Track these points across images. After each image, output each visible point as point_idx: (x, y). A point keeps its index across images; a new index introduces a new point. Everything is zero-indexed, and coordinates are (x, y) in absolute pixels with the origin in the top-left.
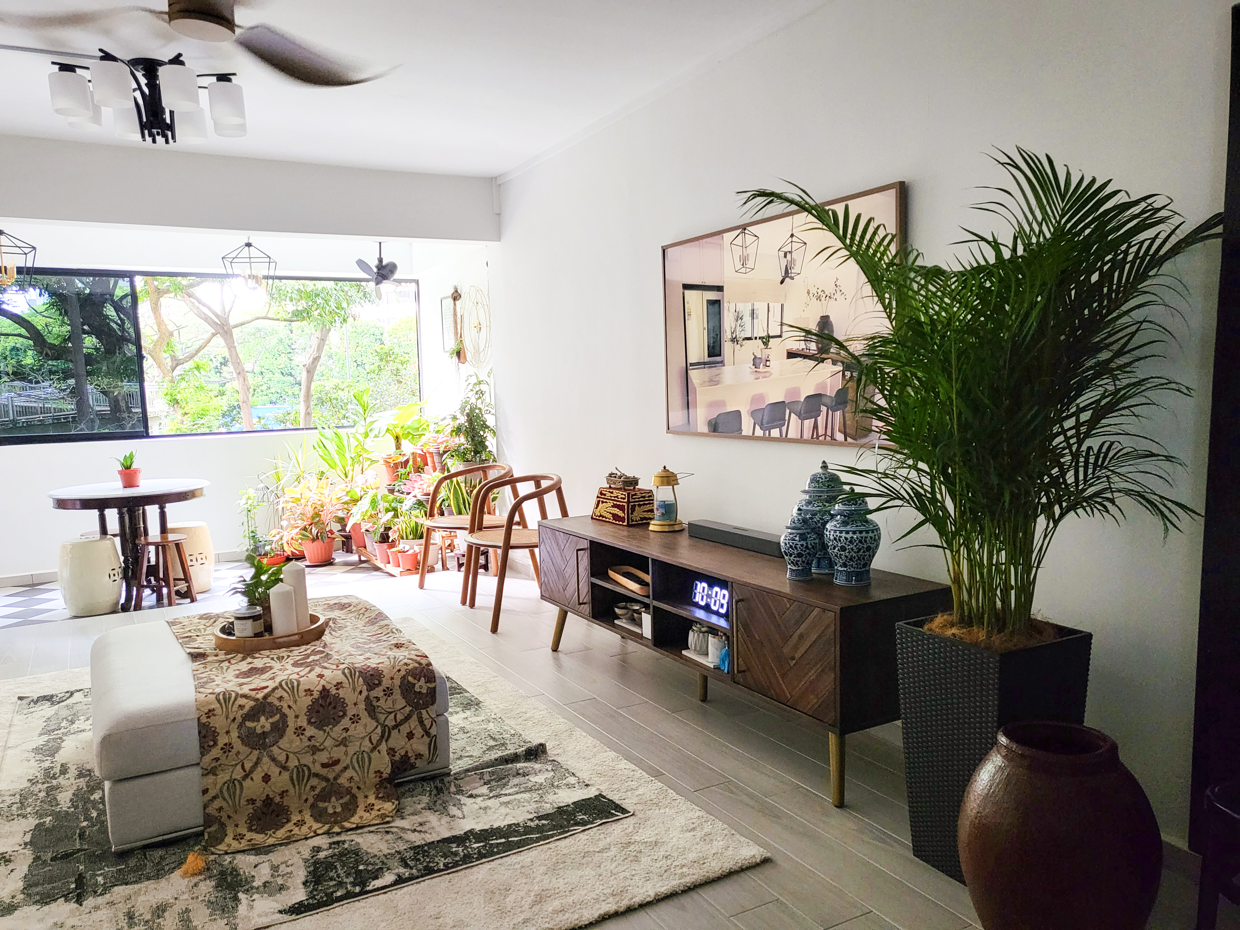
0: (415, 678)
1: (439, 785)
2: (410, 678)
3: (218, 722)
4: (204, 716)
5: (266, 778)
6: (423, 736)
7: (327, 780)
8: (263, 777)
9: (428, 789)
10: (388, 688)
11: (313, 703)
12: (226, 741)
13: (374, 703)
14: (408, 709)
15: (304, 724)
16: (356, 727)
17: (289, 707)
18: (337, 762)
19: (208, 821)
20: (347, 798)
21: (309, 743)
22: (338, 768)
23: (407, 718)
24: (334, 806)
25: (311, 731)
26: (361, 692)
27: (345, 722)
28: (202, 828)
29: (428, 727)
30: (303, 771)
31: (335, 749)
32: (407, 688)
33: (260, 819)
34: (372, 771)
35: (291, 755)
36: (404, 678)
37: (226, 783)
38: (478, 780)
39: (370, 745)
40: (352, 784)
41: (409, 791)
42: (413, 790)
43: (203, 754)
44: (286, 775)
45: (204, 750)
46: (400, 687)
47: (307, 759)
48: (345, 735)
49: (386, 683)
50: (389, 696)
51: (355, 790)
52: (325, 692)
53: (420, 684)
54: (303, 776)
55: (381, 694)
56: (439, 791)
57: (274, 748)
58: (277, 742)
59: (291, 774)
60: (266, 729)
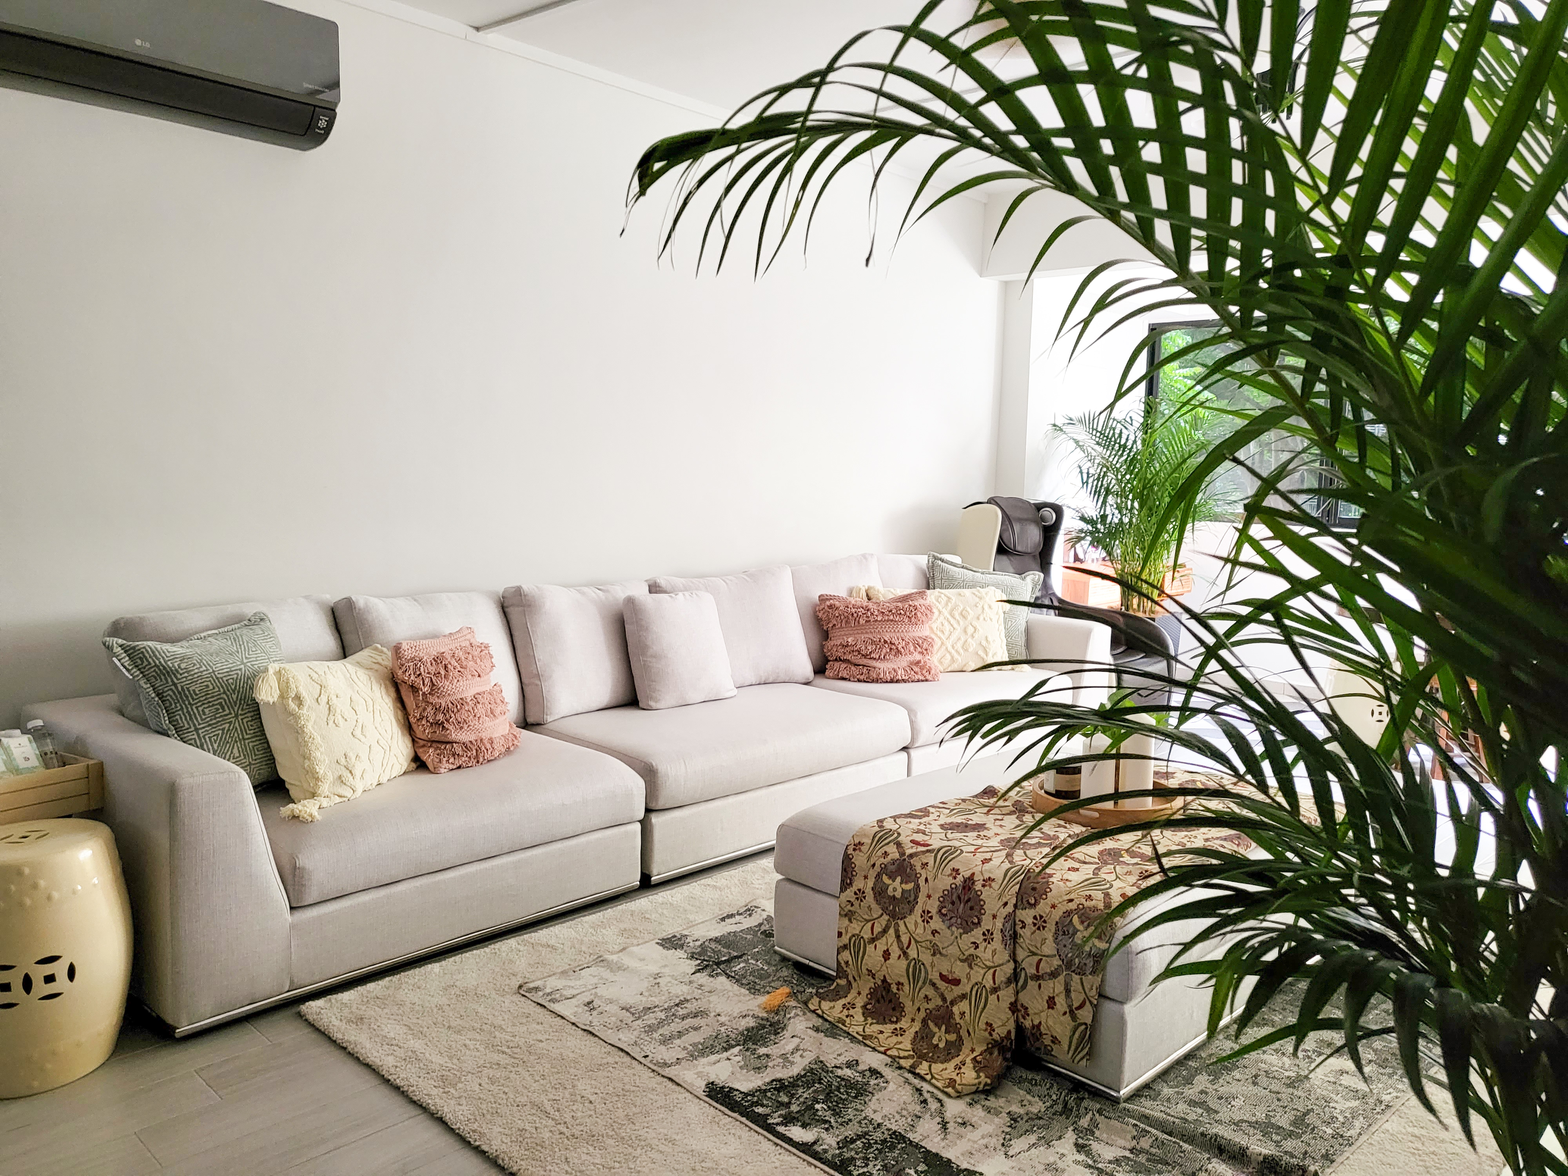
0: (1082, 922)
1: (1071, 1103)
2: (1076, 919)
3: (860, 860)
4: (852, 847)
5: (886, 955)
6: (1065, 1013)
7: (944, 999)
8: (884, 952)
9: (1054, 1097)
10: (1041, 917)
11: (952, 889)
12: (861, 886)
13: (1018, 928)
14: (1056, 962)
15: (934, 911)
16: (986, 948)
17: (926, 880)
18: (957, 982)
19: (841, 972)
20: (952, 1037)
21: (930, 937)
22: (958, 991)
23: (1054, 975)
24: (941, 1037)
25: (936, 923)
26: (1006, 904)
27: (977, 934)
28: (835, 974)
29: (1076, 1004)
30: (920, 970)
31: (958, 963)
32: (1064, 929)
33: (878, 1001)
34: (983, 1020)
35: (913, 941)
36: (1068, 913)
37: (854, 936)
38: (1129, 1137)
39: (991, 982)
40: (962, 1022)
41: (1030, 1082)
42: (1036, 1084)
43: (842, 891)
44: (904, 963)
45: (844, 886)
46: (1057, 923)
47: (926, 957)
48: (972, 951)
49: (1043, 908)
50: (1039, 929)
51: (963, 1033)
52: (970, 881)
53: (1086, 933)
54: (919, 977)
55: (1029, 921)
56: (1066, 1111)
57: (901, 923)
58: (905, 917)
59: (909, 965)
60: (898, 894)
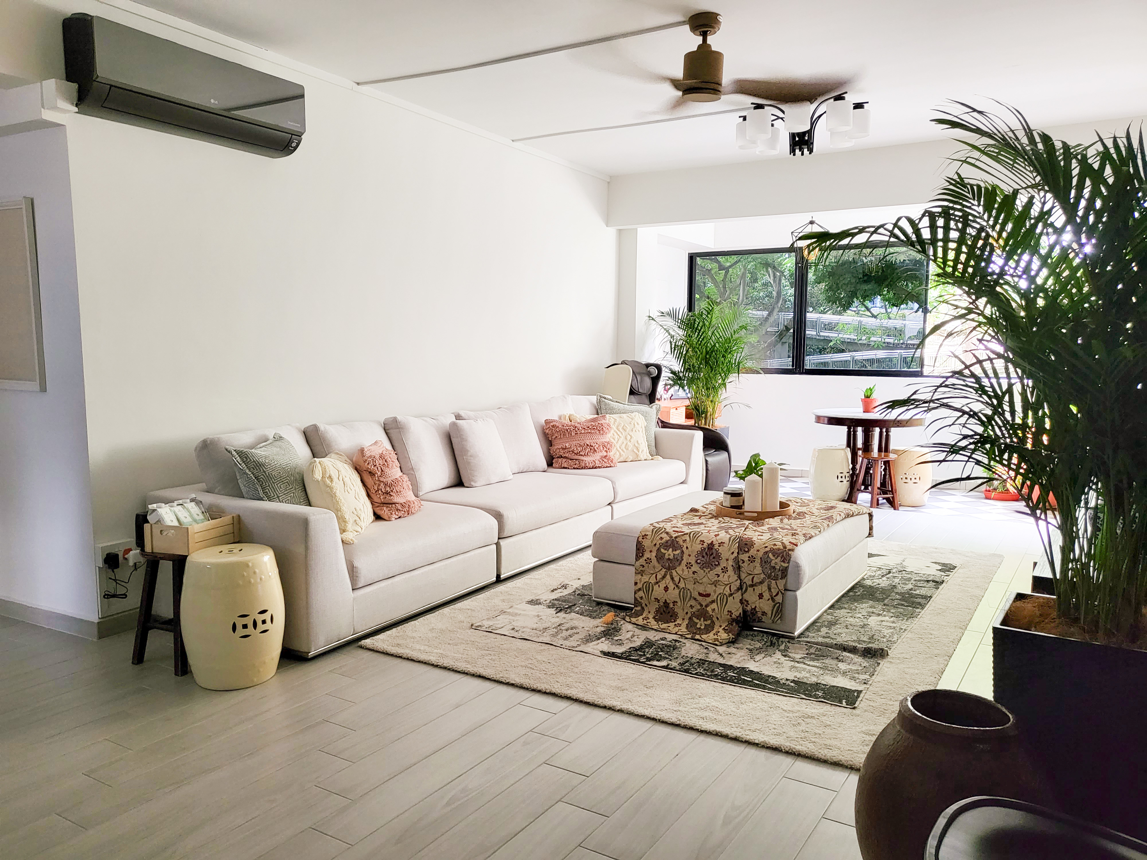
0: (774, 556)
1: (774, 640)
2: (770, 555)
3: (646, 543)
4: (641, 537)
5: (666, 589)
6: (769, 600)
7: (701, 605)
8: (665, 587)
9: (765, 640)
10: (752, 556)
11: (702, 550)
12: (649, 556)
13: (740, 564)
14: (763, 576)
15: (693, 562)
16: (724, 575)
17: (687, 548)
18: (708, 595)
19: (637, 603)
20: (709, 622)
21: (692, 575)
22: (709, 599)
23: (761, 583)
24: (701, 624)
25: (695, 568)
26: (733, 553)
27: (718, 570)
28: (633, 606)
29: (774, 594)
30: (687, 593)
31: (709, 586)
32: (765, 561)
33: (661, 614)
34: (726, 610)
35: (681, 579)
36: (766, 553)
37: (645, 582)
38: (805, 649)
39: (729, 591)
40: (713, 614)
41: (752, 635)
42: (755, 636)
43: (637, 560)
44: (677, 591)
45: (638, 558)
46: (761, 558)
47: (690, 586)
48: (716, 578)
49: (752, 552)
50: (752, 562)
51: (715, 619)
52: (711, 545)
53: (776, 561)
54: (687, 596)
55: (746, 559)
56: (772, 644)
57: (674, 571)
58: (676, 568)
59: (680, 592)
60: (671, 557)
